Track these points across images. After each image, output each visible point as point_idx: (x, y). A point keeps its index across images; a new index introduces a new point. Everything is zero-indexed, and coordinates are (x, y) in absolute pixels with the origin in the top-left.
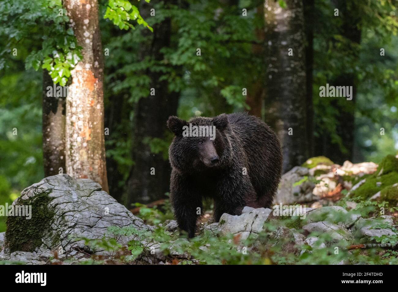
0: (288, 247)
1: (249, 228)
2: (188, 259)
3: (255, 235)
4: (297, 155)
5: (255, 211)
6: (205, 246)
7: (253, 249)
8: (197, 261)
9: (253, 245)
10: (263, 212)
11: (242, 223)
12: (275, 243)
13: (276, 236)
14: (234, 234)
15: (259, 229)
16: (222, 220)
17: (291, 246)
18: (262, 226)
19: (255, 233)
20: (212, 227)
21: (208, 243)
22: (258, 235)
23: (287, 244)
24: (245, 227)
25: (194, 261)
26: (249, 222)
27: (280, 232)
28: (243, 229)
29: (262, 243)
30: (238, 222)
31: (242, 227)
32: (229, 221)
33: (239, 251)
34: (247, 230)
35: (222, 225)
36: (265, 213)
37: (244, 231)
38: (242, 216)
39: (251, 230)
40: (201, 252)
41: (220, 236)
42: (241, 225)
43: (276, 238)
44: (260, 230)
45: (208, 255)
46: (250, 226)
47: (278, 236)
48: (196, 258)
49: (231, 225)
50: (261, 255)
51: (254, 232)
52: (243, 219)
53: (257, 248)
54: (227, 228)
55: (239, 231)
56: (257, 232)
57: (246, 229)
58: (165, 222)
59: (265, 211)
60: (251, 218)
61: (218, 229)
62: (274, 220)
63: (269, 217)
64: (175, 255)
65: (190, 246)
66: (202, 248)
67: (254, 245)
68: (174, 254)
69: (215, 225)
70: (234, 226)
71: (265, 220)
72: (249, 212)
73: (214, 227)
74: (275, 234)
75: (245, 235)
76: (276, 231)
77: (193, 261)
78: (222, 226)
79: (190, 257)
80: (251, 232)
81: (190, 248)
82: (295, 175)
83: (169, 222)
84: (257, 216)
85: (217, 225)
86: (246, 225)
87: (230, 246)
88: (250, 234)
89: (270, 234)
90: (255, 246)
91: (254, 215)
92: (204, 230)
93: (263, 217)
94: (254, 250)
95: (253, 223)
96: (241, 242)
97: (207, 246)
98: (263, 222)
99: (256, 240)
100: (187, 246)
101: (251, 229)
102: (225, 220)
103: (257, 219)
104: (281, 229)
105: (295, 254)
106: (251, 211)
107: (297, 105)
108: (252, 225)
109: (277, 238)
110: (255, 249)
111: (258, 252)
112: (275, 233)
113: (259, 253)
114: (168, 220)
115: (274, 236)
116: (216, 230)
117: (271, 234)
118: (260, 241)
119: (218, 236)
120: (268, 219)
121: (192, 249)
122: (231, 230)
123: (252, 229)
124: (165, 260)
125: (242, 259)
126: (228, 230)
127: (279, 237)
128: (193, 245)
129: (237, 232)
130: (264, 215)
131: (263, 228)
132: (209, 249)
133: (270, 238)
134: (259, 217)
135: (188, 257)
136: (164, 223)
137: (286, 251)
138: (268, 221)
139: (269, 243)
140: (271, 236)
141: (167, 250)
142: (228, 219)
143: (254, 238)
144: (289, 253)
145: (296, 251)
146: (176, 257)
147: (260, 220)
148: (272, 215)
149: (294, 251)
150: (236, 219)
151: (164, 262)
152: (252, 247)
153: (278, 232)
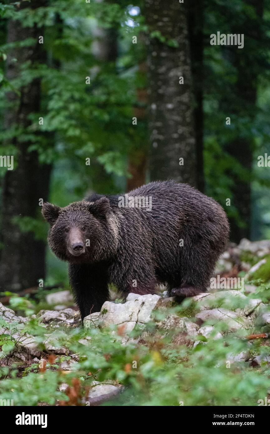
0: (180, 338)
1: (135, 318)
3: (141, 326)
5: (141, 298)
6: (85, 339)
7: (139, 342)
8: (76, 357)
9: (140, 337)
10: (151, 299)
11: (127, 312)
12: (165, 334)
13: (165, 327)
14: (118, 325)
15: (146, 319)
16: (104, 309)
17: (183, 337)
18: (150, 315)
19: (142, 323)
20: (92, 317)
21: (89, 336)
22: (145, 326)
23: (178, 335)
24: (130, 316)
25: (73, 357)
26: (135, 311)
27: (170, 321)
28: (128, 319)
29: (150, 334)
30: (122, 311)
31: (126, 316)
32: (112, 310)
33: (124, 343)
34: (132, 320)
35: (104, 314)
36: (152, 300)
37: (129, 321)
38: (127, 304)
39: (137, 320)
40: (81, 346)
41: (102, 327)
42: (125, 314)
43: (165, 328)
44: (147, 319)
45: (90, 350)
46: (136, 315)
47: (167, 326)
48: (75, 354)
49: (114, 315)
50: (149, 348)
51: (140, 322)
52: (128, 308)
53: (145, 340)
54: (109, 318)
55: (124, 321)
56: (144, 322)
57: (131, 318)
60: (137, 306)
61: (100, 319)
62: (162, 308)
63: (157, 304)
64: (51, 351)
65: (68, 339)
66: (82, 341)
67: (141, 337)
68: (50, 349)
69: (97, 315)
70: (118, 316)
71: (153, 308)
72: (135, 300)
73: (95, 317)
74: (164, 324)
75: (130, 326)
76: (166, 320)
77: (71, 357)
78: (104, 316)
79: (68, 352)
80: (137, 322)
81: (68, 341)
83: (43, 313)
84: (143, 303)
85: (99, 315)
86: (131, 314)
87: (113, 338)
88: (136, 325)
89: (158, 324)
90: (142, 338)
91: (140, 303)
93: (151, 305)
94: (141, 343)
95: (139, 311)
96: (126, 334)
97: (87, 340)
98: (151, 311)
99: (143, 331)
100: (65, 339)
101: (137, 318)
102: (108, 309)
103: (144, 307)
104: (171, 318)
105: (188, 345)
106: (136, 299)
107: (186, 176)
108: (138, 314)
109: (167, 328)
110: (142, 341)
111: (146, 344)
112: (164, 322)
113: (147, 346)
114: (42, 311)
115: (164, 327)
116: (98, 320)
117: (160, 324)
118: (148, 332)
119: (100, 327)
120: (156, 307)
121: (71, 343)
122: (114, 321)
123: (139, 318)
124: (40, 356)
125: (128, 352)
126: (111, 321)
127: (169, 327)
128: (72, 338)
129: (121, 322)
130: (152, 302)
131: (151, 317)
132: (89, 343)
133: (158, 329)
134: (145, 305)
135: (66, 352)
136: (38, 314)
137: (177, 343)
138: (156, 309)
139: (158, 334)
140: (160, 327)
141: (42, 345)
142: (110, 308)
143: (141, 329)
144: (180, 345)
145: (189, 343)
146: (53, 352)
147: (147, 309)
148: (160, 302)
149: (186, 343)
150: (120, 307)
151: (39, 358)
152: (139, 339)
153: (168, 322)
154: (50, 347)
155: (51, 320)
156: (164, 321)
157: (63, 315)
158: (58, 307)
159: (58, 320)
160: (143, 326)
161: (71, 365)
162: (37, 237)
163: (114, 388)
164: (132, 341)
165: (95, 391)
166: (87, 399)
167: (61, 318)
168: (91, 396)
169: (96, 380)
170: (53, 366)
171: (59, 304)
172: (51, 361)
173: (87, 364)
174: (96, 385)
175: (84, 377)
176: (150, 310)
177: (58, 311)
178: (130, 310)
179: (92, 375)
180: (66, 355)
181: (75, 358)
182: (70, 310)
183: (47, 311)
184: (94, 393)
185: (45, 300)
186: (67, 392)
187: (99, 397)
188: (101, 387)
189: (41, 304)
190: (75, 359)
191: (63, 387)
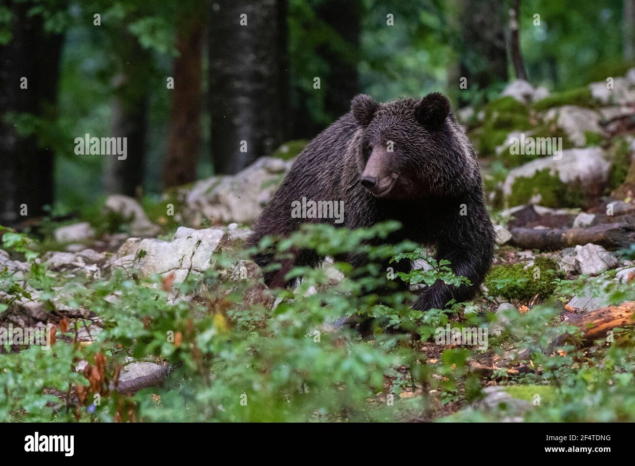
0: (253, 294)
1: (186, 264)
2: (85, 317)
3: (197, 275)
4: (264, 137)
5: (197, 234)
6: (113, 294)
7: (194, 299)
8: (100, 321)
9: (194, 291)
10: (210, 236)
11: (175, 254)
12: (232, 288)
13: (232, 277)
14: (162, 273)
15: (203, 264)
16: (142, 250)
17: (258, 292)
18: (209, 260)
19: (197, 271)
20: (124, 263)
21: (119, 290)
22: (202, 275)
23: (251, 290)
24: (179, 261)
25: (95, 321)
26: (187, 253)
27: (239, 268)
28: (177, 265)
29: (210, 287)
30: (169, 254)
31: (175, 261)
32: (153, 252)
33: (171, 301)
34: (183, 266)
35: (142, 258)
36: (213, 238)
37: (178, 268)
38: (175, 243)
39: (190, 266)
40: (107, 305)
41: (139, 277)
42: (173, 259)
43: (232, 279)
44: (205, 266)
45: (120, 311)
46: (189, 259)
47: (235, 275)
48: (98, 316)
49: (156, 259)
50: (207, 308)
51: (195, 270)
52: (176, 249)
53: (202, 296)
54: (149, 264)
55: (170, 268)
56: (201, 269)
57: (181, 264)
58: (45, 256)
59: (213, 234)
60: (190, 246)
61: (135, 265)
62: (228, 249)
63: (220, 243)
64: (63, 311)
65: (88, 295)
66: (108, 298)
67: (196, 292)
68: (61, 309)
69: (130, 259)
70: (162, 260)
71: (214, 248)
72: (187, 237)
73: (128, 262)
74: (231, 273)
75: (180, 275)
76: (233, 267)
77: (93, 320)
78: (141, 261)
79: (88, 314)
80: (190, 270)
81: (88, 298)
82: (262, 172)
83: (51, 256)
84: (200, 242)
85: (133, 259)
86: (181, 258)
87: (155, 294)
88: (189, 274)
89: (222, 272)
90: (198, 293)
91: (195, 242)
92: (112, 268)
93: (211, 245)
94: (195, 300)
95: (193, 254)
96: (174, 287)
97: (117, 296)
98: (210, 253)
99: (199, 283)
100: (82, 294)
101: (190, 264)
102: (147, 250)
103: (201, 248)
104: (241, 263)
105: (265, 304)
106: (189, 236)
107: (263, 53)
108: (191, 258)
109: (235, 279)
110: (197, 298)
111: (203, 303)
112: (230, 270)
113: (204, 305)
114: (49, 253)
115: (230, 276)
116: (132, 267)
117: (224, 272)
118: (206, 285)
119: (135, 277)
120: (218, 247)
121: (93, 300)
122: (156, 268)
123: (193, 264)
124: (47, 319)
125: (178, 314)
126: (151, 268)
127: (237, 277)
128: (94, 294)
129: (166, 269)
130: (212, 241)
131: (211, 262)
132: (119, 300)
133: (222, 279)
134: (202, 245)
135: (85, 314)
136: (42, 258)
137: (250, 301)
138: (218, 252)
139: (222, 288)
140: (224, 276)
141: (49, 304)
142: (150, 249)
143: (196, 279)
144: (254, 303)
145: (267, 301)
146: (66, 313)
147: (205, 250)
148: (224, 240)
149: (262, 300)
150: (166, 248)
151: (45, 323)
152: (193, 295)
153: (236, 269)
154: (61, 307)
155: (63, 266)
156: (231, 268)
157: (80, 259)
158: (72, 247)
159: (71, 267)
160: (199, 275)
161: (92, 332)
162: (42, 143)
163: (156, 367)
164: (183, 298)
165: (127, 371)
166: (117, 383)
167: (77, 264)
168: (122, 379)
169: (130, 356)
170: (65, 334)
171: (74, 242)
172: (64, 327)
173: (116, 332)
174: (129, 363)
175: (111, 350)
176: (209, 251)
177: (73, 252)
178: (180, 251)
179: (123, 347)
180: (85, 319)
181: (98, 322)
182: (90, 252)
183: (57, 252)
184: (127, 375)
185: (53, 237)
186: (88, 373)
187: (134, 381)
188: (136, 365)
189: (47, 242)
190: (98, 324)
191: (82, 366)
